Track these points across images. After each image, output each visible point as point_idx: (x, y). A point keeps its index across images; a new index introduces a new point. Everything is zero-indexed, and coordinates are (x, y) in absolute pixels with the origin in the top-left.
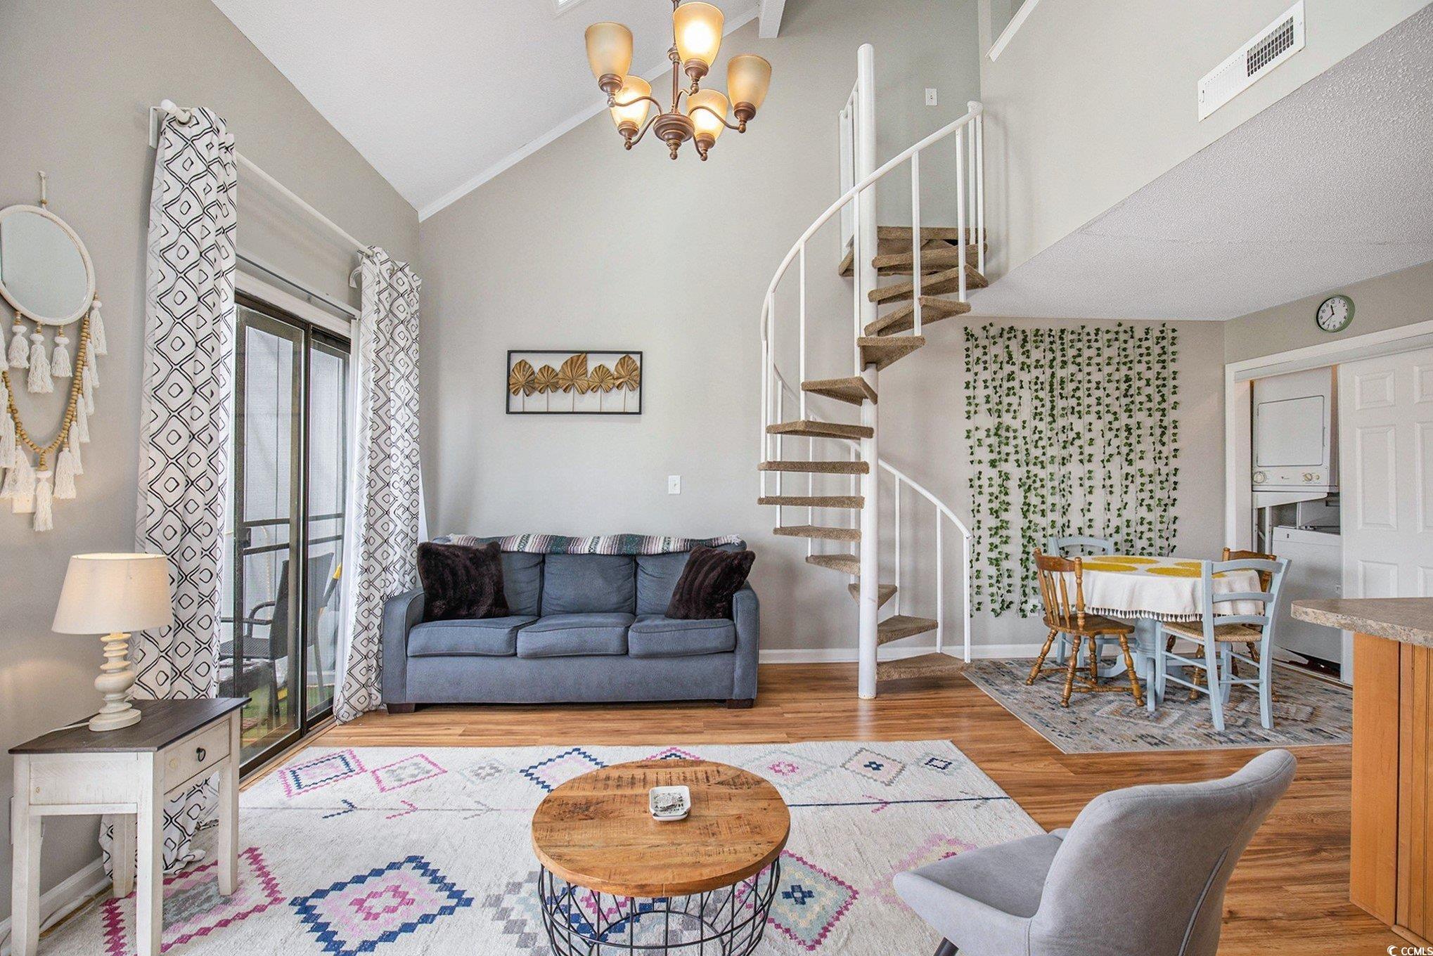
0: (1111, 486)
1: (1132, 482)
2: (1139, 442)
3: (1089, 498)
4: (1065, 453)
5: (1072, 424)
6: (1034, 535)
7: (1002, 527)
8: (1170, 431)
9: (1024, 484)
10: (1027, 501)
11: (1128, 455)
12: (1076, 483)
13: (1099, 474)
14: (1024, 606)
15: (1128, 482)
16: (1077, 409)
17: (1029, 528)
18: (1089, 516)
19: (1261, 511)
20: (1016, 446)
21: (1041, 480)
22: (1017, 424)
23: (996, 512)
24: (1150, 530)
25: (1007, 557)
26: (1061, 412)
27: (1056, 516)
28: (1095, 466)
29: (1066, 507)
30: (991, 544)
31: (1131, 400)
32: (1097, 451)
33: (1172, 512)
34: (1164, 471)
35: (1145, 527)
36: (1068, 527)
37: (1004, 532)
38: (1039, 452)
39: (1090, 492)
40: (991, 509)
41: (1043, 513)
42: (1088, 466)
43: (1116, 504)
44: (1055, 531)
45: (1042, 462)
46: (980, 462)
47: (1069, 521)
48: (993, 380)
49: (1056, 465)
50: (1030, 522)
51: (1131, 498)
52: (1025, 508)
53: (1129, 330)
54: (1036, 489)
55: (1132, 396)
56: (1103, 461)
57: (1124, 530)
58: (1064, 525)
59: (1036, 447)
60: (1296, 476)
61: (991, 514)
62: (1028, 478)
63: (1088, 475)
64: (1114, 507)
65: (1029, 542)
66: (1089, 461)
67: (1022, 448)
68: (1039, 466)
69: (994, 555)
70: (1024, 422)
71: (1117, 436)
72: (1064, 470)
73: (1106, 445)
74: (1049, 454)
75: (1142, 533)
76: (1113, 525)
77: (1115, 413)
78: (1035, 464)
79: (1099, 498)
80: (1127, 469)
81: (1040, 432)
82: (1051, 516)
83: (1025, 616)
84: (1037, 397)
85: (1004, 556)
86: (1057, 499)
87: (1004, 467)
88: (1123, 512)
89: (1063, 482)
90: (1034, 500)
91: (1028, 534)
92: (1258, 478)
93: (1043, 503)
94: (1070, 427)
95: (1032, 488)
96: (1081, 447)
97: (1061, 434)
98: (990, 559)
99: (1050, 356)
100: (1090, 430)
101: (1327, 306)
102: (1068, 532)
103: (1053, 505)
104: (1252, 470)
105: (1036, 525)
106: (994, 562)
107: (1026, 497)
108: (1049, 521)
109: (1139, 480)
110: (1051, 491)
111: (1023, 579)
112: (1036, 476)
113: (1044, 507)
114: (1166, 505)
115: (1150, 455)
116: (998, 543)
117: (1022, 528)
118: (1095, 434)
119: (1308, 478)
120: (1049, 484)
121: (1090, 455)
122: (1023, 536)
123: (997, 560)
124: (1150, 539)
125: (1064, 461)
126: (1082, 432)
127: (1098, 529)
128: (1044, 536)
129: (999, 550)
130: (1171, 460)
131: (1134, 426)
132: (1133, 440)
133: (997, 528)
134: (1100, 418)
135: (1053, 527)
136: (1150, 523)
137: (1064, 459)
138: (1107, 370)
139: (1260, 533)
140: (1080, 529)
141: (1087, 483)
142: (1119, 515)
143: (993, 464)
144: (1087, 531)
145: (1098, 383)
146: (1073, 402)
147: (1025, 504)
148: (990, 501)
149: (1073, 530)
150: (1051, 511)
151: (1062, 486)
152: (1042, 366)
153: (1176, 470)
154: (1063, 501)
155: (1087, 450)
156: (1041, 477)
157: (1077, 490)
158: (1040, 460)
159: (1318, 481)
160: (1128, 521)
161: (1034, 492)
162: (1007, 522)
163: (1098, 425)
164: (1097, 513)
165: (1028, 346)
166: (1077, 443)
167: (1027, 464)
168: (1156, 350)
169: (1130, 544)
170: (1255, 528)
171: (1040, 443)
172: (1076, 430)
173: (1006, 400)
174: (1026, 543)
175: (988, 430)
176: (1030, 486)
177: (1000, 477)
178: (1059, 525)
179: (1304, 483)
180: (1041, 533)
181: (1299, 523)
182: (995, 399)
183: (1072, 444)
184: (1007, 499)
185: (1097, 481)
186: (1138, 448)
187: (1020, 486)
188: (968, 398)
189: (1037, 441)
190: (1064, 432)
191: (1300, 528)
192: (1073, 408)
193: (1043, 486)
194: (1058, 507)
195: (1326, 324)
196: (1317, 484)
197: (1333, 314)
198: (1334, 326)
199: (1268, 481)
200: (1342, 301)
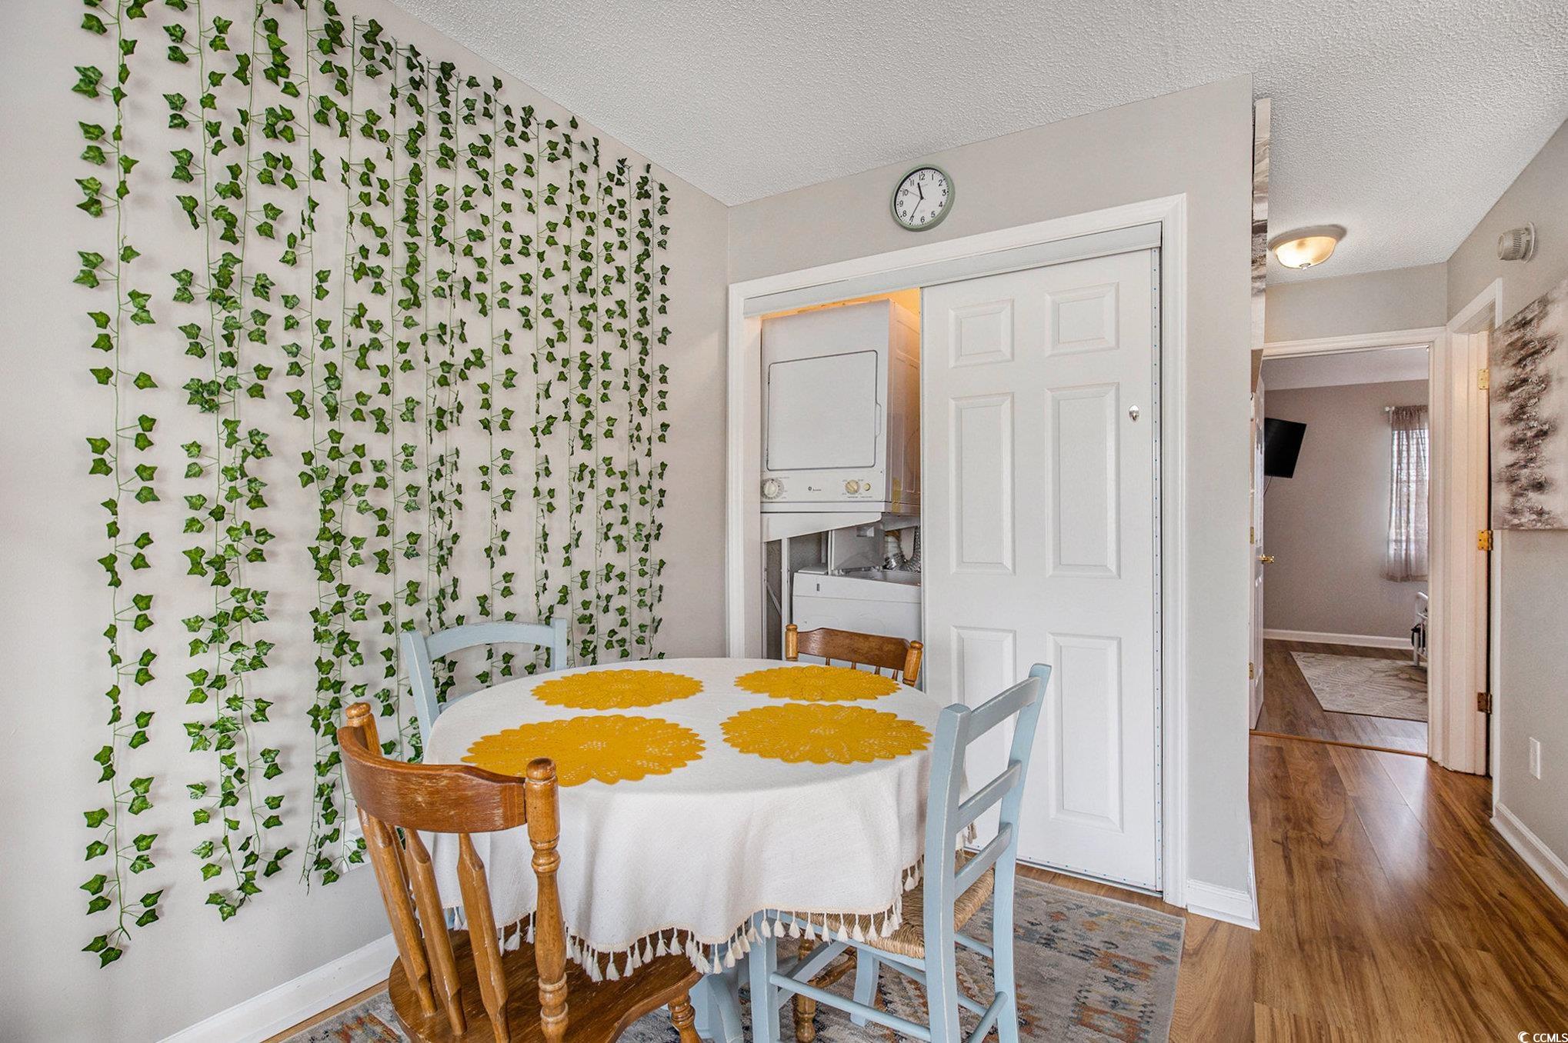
0: (551, 493)
1: (591, 486)
2: (605, 398)
3: (505, 521)
4: (445, 398)
5: (463, 324)
6: (358, 630)
7: (240, 614)
8: (655, 387)
9: (322, 474)
10: (332, 526)
11: (584, 423)
12: (471, 479)
13: (525, 463)
14: (328, 849)
15: (583, 486)
16: (476, 288)
17: (339, 609)
18: (503, 565)
19: (773, 548)
20: (294, 350)
21: (378, 466)
22: (297, 281)
23: (219, 563)
24: (622, 591)
25: (261, 711)
26: (437, 284)
27: (421, 571)
28: (518, 440)
29: (447, 544)
30: (199, 677)
31: (591, 301)
32: (522, 399)
33: (657, 551)
34: (645, 466)
35: (612, 587)
36: (455, 597)
37: (247, 632)
38: (369, 383)
39: (506, 506)
40: (195, 557)
41: (383, 563)
42: (501, 440)
43: (558, 540)
44: (418, 613)
45: (379, 414)
46: (144, 381)
47: (455, 581)
48: (208, 101)
49: (421, 429)
50: (343, 590)
51: (589, 523)
52: (326, 549)
53: (590, 144)
54: (360, 490)
55: (593, 292)
56: (534, 430)
57: (577, 596)
58: (442, 592)
59: (361, 364)
60: (832, 485)
61: (196, 569)
62: (335, 454)
63: (501, 462)
64: (557, 542)
65: (339, 652)
66: (505, 427)
67: (316, 360)
68: (371, 423)
69: (212, 710)
70: (323, 276)
71: (562, 377)
72: (441, 445)
73: (542, 394)
74: (401, 392)
75: (609, 598)
76: (555, 584)
77: (559, 324)
78: (358, 416)
79: (524, 519)
80: (583, 456)
81: (376, 326)
82: (405, 570)
83: (332, 877)
84: (366, 221)
85: (249, 709)
86: (423, 523)
87: (252, 414)
88: (575, 553)
89: (439, 475)
90: (354, 523)
91: (335, 627)
92: (773, 489)
93: (383, 531)
94: (458, 331)
95: (348, 486)
96: (485, 388)
97: (433, 344)
98: (196, 730)
99: (411, 120)
100: (506, 350)
101: (912, 183)
102: (453, 610)
103: (414, 538)
104: (762, 476)
105: (362, 598)
106: (214, 736)
107: (327, 515)
108: (401, 584)
109: (603, 482)
110: (406, 498)
111: (321, 768)
112: (360, 450)
113: (385, 544)
114: (648, 537)
115: (622, 430)
116: (225, 669)
117: (315, 613)
118: (519, 361)
119: (852, 488)
120: (401, 479)
121: (507, 413)
122: (318, 637)
123: (222, 726)
124: (621, 611)
125: (441, 420)
126: (487, 353)
127: (523, 602)
128: (388, 629)
129: (229, 692)
130: (656, 446)
131: (595, 360)
132: (593, 392)
133: (222, 619)
134: (528, 325)
135: (413, 598)
136: (622, 576)
137: (441, 412)
138: (546, 214)
140: (482, 600)
141: (499, 483)
142: (568, 562)
143: (204, 395)
144: (499, 605)
145: (526, 240)
146: (467, 268)
147: (324, 534)
148: (193, 525)
149: (466, 605)
150: (408, 555)
151: (438, 486)
152: (384, 136)
153: (663, 466)
154: (440, 529)
155: (500, 399)
156: (378, 458)
157: (476, 502)
158: (372, 405)
159: (868, 493)
160: (584, 575)
161: (355, 500)
162: (260, 597)
163: (525, 344)
164: (521, 559)
165: (344, 58)
166: (476, 375)
167: (333, 412)
168: (635, 209)
169: (588, 627)
170: (764, 574)
171: (374, 358)
172: (473, 343)
173: (258, 195)
174: (328, 656)
175: (185, 279)
176: (341, 481)
177: (232, 440)
178: (429, 592)
179: (845, 498)
180: (377, 622)
181: (831, 566)
182: (213, 170)
183: (463, 377)
184: (258, 519)
185: (523, 479)
186: (602, 411)
187: (307, 479)
188: (93, 131)
189: (364, 350)
190: (444, 343)
191: (834, 574)
192: (467, 284)
193: (381, 484)
194: (427, 545)
195: (909, 215)
196: (866, 499)
197: (922, 198)
198: (922, 219)
199: (784, 494)
200: (938, 177)
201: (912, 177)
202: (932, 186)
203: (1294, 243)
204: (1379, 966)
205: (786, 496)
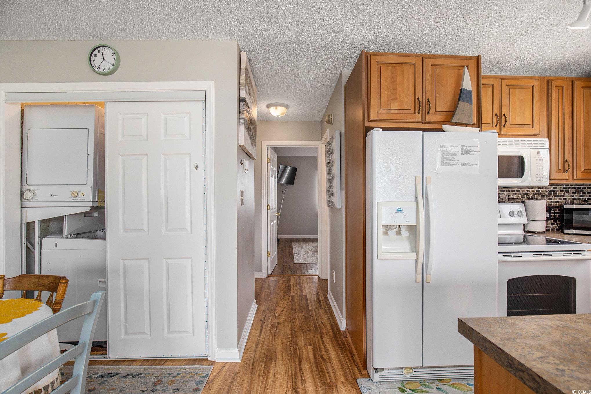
19: (30, 226)
60: (64, 194)
92: (28, 195)
101: (99, 52)
104: (21, 188)
119: (75, 195)
139: (29, 245)
159: (84, 197)
170: (24, 240)
179: (71, 200)
181: (65, 232)
191: (66, 237)
195: (97, 67)
196: (82, 200)
197: (104, 60)
198: (104, 70)
199: (36, 198)
200: (111, 52)
201: (99, 49)
202: (109, 55)
203: (274, 107)
204: (277, 364)
205: (38, 198)
